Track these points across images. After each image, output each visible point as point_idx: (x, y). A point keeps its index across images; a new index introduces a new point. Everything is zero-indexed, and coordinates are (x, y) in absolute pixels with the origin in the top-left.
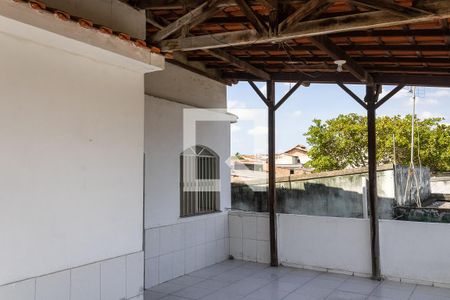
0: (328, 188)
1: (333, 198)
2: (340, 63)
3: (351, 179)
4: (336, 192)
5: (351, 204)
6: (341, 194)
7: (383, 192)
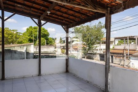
0: (12, 50)
1: (14, 54)
2: (49, 12)
3: (21, 47)
4: (15, 52)
5: (20, 55)
6: (17, 52)
7: (31, 51)
